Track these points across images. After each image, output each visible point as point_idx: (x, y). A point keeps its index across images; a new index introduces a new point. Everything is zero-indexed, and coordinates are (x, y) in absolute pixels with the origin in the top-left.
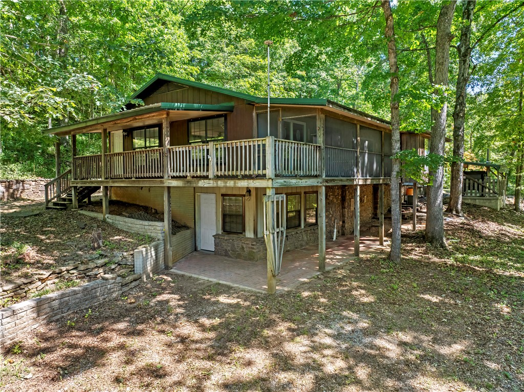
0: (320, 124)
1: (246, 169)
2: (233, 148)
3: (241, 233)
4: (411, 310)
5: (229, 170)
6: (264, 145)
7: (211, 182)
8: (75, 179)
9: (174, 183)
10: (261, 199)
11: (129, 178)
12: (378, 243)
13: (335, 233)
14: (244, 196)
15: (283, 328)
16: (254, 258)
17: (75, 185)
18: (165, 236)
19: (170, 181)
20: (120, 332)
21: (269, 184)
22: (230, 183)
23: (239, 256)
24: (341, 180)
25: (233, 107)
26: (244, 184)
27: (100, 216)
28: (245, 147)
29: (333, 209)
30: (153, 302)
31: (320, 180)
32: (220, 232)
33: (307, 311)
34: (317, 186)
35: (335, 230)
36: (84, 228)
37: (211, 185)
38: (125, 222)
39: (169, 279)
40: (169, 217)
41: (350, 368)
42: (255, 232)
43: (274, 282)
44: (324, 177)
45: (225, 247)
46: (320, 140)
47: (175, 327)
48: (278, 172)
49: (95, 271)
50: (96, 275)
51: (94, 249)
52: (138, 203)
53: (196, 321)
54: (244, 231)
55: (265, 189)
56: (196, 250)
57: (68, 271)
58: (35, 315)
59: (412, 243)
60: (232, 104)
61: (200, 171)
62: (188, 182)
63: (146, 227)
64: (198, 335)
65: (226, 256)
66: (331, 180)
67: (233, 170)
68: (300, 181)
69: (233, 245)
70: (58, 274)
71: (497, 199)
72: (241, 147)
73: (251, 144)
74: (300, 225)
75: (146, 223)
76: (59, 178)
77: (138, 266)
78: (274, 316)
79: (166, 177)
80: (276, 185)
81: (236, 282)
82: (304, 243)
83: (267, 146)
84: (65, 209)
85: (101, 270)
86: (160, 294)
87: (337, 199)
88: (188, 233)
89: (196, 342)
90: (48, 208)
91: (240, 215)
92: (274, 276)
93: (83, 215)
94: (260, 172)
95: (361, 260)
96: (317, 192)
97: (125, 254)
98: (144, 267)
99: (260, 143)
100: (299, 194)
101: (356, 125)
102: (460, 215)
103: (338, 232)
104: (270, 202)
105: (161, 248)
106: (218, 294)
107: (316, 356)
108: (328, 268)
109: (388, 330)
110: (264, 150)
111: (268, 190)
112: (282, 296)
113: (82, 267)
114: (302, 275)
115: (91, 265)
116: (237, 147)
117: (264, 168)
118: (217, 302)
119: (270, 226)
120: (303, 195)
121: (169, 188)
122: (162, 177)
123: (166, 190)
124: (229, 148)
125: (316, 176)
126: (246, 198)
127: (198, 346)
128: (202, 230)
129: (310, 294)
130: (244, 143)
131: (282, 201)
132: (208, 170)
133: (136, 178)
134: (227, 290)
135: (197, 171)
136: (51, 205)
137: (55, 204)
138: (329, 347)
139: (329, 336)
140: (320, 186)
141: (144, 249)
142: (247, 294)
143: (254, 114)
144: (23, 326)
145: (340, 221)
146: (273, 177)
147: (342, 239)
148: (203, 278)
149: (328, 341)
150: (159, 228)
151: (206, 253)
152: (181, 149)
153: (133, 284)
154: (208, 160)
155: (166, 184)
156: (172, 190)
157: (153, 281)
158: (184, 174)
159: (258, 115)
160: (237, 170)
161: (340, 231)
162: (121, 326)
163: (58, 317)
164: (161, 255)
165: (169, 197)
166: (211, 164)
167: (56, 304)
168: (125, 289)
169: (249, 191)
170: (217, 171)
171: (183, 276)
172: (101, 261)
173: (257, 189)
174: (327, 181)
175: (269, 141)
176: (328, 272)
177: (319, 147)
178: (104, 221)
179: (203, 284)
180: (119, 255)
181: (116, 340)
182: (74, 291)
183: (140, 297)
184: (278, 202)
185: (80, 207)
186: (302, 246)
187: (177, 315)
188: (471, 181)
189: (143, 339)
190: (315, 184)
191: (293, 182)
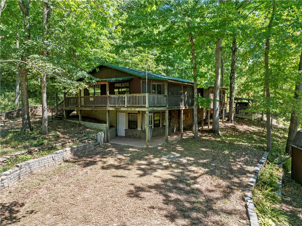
0: (166, 87)
1: (138, 104)
2: (134, 96)
3: (136, 128)
4: (195, 152)
5: (132, 104)
6: (145, 96)
7: (126, 108)
8: (66, 106)
9: (111, 109)
10: (144, 115)
11: (91, 106)
12: (192, 133)
13: (175, 129)
14: (137, 114)
15: (151, 156)
16: (141, 138)
17: (65, 109)
18: (107, 129)
19: (109, 108)
20: (99, 158)
21: (147, 110)
22: (133, 109)
23: (135, 138)
24: (175, 108)
25: (133, 78)
26: (138, 109)
27: (78, 122)
28: (138, 96)
29: (174, 119)
30: (107, 150)
31: (166, 108)
32: (127, 128)
33: (159, 152)
34: (165, 110)
35: (175, 128)
36: (73, 127)
37: (126, 110)
38: (90, 124)
39: (110, 144)
40: (109, 122)
41: (170, 165)
42: (142, 128)
43: (148, 144)
44: (167, 106)
45: (129, 134)
46: (166, 93)
47: (116, 156)
48: (150, 105)
49: (84, 141)
50: (85, 142)
51: (81, 133)
52: (91, 117)
53: (122, 155)
54: (137, 127)
55: (145, 111)
56: (117, 135)
57: (75, 140)
58: (71, 152)
59: (206, 133)
60: (132, 77)
61: (121, 104)
62: (117, 108)
63: (99, 126)
64: (124, 158)
65: (130, 138)
66: (170, 108)
67: (134, 104)
68: (158, 108)
69: (133, 133)
70: (73, 141)
71: (252, 115)
72: (137, 96)
73: (141, 95)
74: (160, 126)
75: (99, 124)
76: (57, 106)
77: (99, 139)
78: (148, 153)
79: (108, 106)
80: (149, 110)
81: (135, 145)
82: (161, 133)
83: (146, 96)
84: (61, 119)
85: (86, 140)
86: (108, 148)
87: (176, 115)
88: (114, 129)
89: (124, 159)
90: (52, 119)
91: (136, 121)
92: (148, 142)
93: (70, 121)
94: (144, 105)
95: (183, 139)
96: (165, 112)
97: (93, 135)
98: (101, 140)
99: (144, 95)
100: (160, 113)
101: (181, 86)
102: (233, 122)
103: (177, 129)
104: (147, 116)
105: (106, 134)
106: (128, 148)
107: (161, 162)
108: (169, 141)
109: (185, 157)
110: (145, 98)
111: (146, 112)
112: (151, 148)
113: (80, 139)
114: (159, 143)
115: (83, 139)
116: (135, 96)
117: (145, 104)
118: (129, 150)
119: (147, 124)
120: (161, 113)
121: (109, 110)
122: (106, 106)
123: (108, 111)
124: (132, 96)
125: (164, 106)
126: (138, 114)
127: (124, 160)
128: (120, 128)
129: (161, 148)
130: (138, 95)
131: (151, 116)
132: (124, 104)
133: (95, 106)
134: (132, 147)
135: (120, 104)
136: (54, 117)
137: (55, 117)
138: (165, 160)
139: (166, 158)
140: (166, 110)
141: (101, 133)
142: (139, 148)
143: (141, 82)
144: (68, 155)
145: (178, 124)
146: (148, 107)
147: (178, 132)
148: (122, 144)
149: (165, 159)
150: (105, 126)
151: (121, 137)
152: (114, 96)
153: (98, 145)
154: (124, 101)
155: (108, 109)
156: (110, 111)
157: (104, 145)
158: (115, 105)
159: (142, 82)
160: (135, 104)
161: (178, 129)
162: (99, 156)
163: (76, 154)
164: (106, 136)
165: (109, 114)
166: (125, 102)
167: (75, 149)
168: (96, 147)
169: (139, 112)
170: (128, 104)
171: (115, 144)
172: (85, 138)
173: (142, 111)
174: (168, 108)
175: (147, 95)
176: (169, 142)
177: (166, 95)
178: (80, 124)
179: (123, 146)
180: (91, 136)
181: (98, 159)
182: (81, 146)
183: (101, 149)
184: (150, 116)
185: (67, 118)
186: (160, 134)
187: (116, 153)
188: (241, 107)
189: (107, 159)
190: (164, 109)
191: (155, 109)
